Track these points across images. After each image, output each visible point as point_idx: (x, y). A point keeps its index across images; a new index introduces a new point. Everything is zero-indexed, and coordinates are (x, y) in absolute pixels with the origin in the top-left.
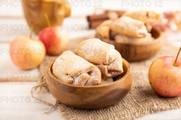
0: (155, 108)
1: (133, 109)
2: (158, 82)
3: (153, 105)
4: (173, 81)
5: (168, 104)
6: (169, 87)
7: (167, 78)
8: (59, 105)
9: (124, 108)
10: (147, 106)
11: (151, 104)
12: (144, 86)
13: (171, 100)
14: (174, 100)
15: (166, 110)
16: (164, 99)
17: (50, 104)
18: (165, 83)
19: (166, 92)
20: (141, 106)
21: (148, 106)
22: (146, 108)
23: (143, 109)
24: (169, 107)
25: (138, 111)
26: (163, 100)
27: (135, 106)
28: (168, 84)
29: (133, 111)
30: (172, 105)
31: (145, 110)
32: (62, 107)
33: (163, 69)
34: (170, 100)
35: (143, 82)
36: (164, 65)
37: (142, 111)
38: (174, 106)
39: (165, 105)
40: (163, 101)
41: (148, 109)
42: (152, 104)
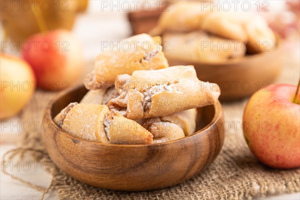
0: (254, 190)
1: (209, 192)
2: (260, 137)
3: (251, 184)
4: (290, 134)
5: (282, 183)
6: (282, 147)
7: (277, 127)
8: (57, 187)
9: (191, 192)
10: (239, 187)
11: (247, 183)
12: (236, 148)
13: (290, 174)
14: (296, 175)
15: (277, 194)
16: (275, 173)
17: (40, 187)
18: (274, 137)
19: (278, 156)
20: (226, 187)
21: (241, 187)
22: (236, 191)
23: (231, 192)
24: (284, 187)
25: (219, 197)
26: (273, 174)
27: (214, 188)
28: (280, 140)
29: (209, 197)
30: (290, 183)
31: (234, 194)
32: (63, 192)
33: (270, 110)
34: (287, 174)
35: (235, 141)
36: (272, 101)
37: (227, 196)
38: (294, 187)
39: (276, 184)
40: (273, 176)
41: (240, 193)
42: (249, 183)
